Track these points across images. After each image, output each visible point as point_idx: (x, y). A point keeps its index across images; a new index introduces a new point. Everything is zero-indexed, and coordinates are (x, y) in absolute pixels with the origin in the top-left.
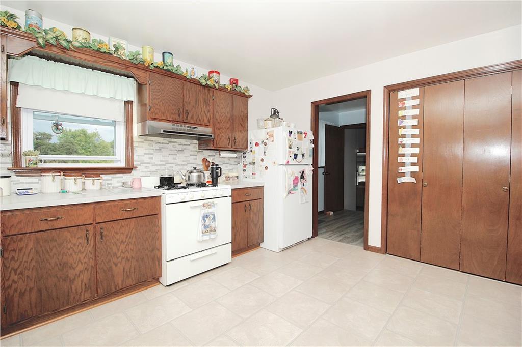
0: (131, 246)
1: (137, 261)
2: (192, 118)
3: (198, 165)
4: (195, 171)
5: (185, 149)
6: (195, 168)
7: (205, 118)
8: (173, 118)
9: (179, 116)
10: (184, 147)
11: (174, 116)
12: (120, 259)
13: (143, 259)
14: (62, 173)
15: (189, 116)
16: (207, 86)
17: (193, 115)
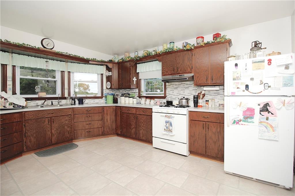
0: (145, 126)
1: (146, 131)
2: (181, 70)
3: (186, 95)
4: (184, 99)
5: (178, 87)
6: (184, 97)
7: (189, 69)
8: (171, 73)
9: (174, 71)
10: (178, 86)
11: (172, 72)
12: (141, 129)
13: (148, 132)
14: (145, 98)
15: (179, 70)
16: (188, 50)
17: (181, 69)
